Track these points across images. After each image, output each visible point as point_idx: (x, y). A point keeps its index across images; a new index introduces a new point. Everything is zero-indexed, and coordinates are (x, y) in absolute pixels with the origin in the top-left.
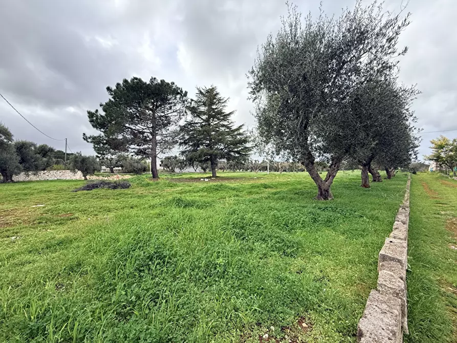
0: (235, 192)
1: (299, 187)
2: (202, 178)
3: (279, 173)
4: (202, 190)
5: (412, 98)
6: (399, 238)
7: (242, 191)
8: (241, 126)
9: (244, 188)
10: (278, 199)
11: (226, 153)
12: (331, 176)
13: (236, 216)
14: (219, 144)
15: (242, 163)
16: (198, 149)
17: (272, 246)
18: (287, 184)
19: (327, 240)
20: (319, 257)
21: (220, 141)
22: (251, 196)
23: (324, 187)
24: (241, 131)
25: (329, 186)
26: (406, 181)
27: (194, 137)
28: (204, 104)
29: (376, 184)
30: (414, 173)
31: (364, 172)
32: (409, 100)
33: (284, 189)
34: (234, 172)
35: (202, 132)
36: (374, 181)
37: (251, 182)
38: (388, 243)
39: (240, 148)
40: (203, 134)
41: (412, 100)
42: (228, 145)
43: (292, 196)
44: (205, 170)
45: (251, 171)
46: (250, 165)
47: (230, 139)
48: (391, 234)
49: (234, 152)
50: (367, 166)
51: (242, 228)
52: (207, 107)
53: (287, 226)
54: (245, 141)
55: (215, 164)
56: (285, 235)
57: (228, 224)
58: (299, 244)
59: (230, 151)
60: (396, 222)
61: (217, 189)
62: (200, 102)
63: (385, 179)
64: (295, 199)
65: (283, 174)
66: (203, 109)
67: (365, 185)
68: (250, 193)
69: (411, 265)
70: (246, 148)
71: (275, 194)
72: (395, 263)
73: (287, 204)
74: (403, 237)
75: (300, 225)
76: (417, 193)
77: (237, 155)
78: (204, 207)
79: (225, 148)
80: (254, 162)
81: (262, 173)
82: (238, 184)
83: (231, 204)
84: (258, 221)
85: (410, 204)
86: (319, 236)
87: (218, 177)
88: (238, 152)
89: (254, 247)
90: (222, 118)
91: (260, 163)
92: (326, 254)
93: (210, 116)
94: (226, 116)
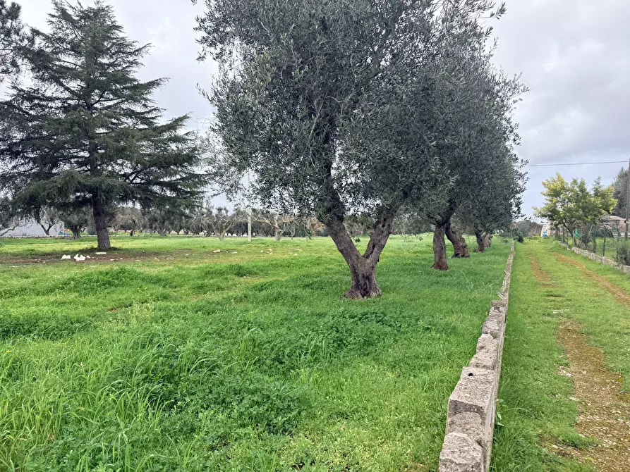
0: (159, 290)
1: (315, 270)
2: (66, 253)
3: (274, 239)
4: (64, 286)
5: (515, 99)
6: (484, 366)
7: (180, 286)
8: (181, 119)
9: (186, 279)
10: (268, 300)
11: (139, 186)
12: (376, 246)
13: (154, 350)
14: (120, 161)
15: (183, 214)
16: (55, 171)
17: (241, 414)
18: (288, 265)
19: (361, 384)
20: (342, 425)
21: (121, 153)
22: (201, 296)
23: (362, 270)
24: (181, 132)
25: (373, 267)
26: (506, 255)
27: (42, 138)
28: (75, 49)
29: (459, 260)
30: (520, 240)
31: (438, 239)
32: (511, 101)
33: (283, 277)
34: (163, 236)
35: (67, 126)
36: (456, 255)
37: (206, 263)
38: (465, 379)
39: (178, 177)
40: (69, 130)
41: (515, 102)
42: (143, 166)
43: (298, 291)
44: (75, 229)
45: (208, 235)
46: (205, 221)
47: (149, 151)
48: (473, 360)
49: (162, 184)
50: (443, 226)
51: (169, 378)
52: (83, 59)
53: (281, 363)
54: (190, 158)
55: (107, 214)
56: (272, 384)
57: (131, 374)
58: (302, 401)
59: (149, 183)
60: (483, 335)
61: (109, 282)
62: (61, 40)
63: (475, 251)
64: (302, 299)
65: (284, 243)
66: (69, 60)
67: (440, 265)
68: (201, 289)
69: (502, 414)
70: (193, 176)
71: (262, 288)
72: (472, 414)
73: (284, 310)
74: (490, 364)
75: (308, 356)
76: (522, 278)
77: (168, 193)
78: (65, 333)
79: (137, 173)
80: (215, 212)
81: (235, 239)
82: (171, 267)
83: (145, 320)
84: (212, 358)
85: (509, 299)
86: (346, 378)
87: (115, 249)
88: (172, 186)
89: (197, 424)
90: (127, 92)
91: (229, 214)
92: (357, 416)
93: (91, 85)
94: (139, 91)
